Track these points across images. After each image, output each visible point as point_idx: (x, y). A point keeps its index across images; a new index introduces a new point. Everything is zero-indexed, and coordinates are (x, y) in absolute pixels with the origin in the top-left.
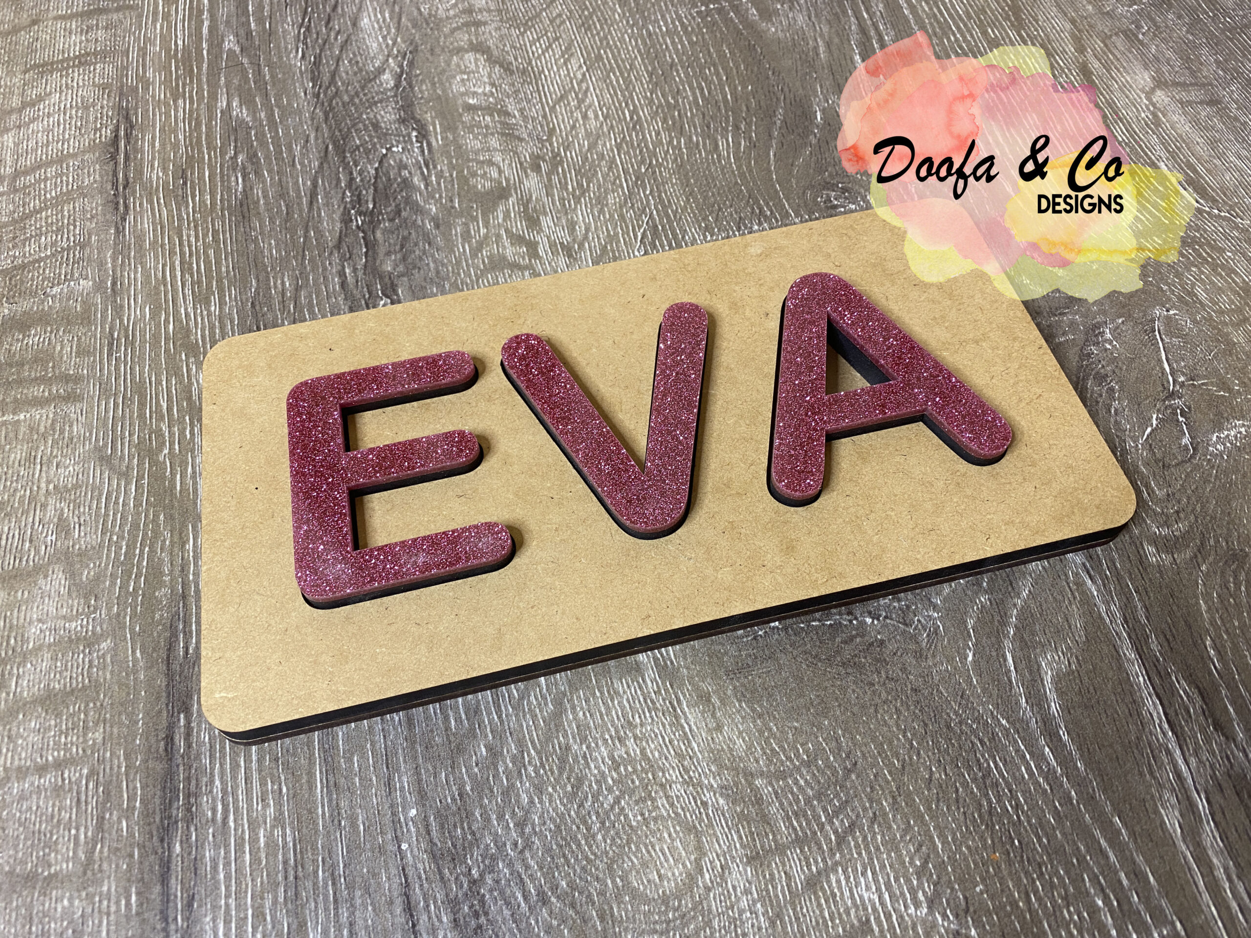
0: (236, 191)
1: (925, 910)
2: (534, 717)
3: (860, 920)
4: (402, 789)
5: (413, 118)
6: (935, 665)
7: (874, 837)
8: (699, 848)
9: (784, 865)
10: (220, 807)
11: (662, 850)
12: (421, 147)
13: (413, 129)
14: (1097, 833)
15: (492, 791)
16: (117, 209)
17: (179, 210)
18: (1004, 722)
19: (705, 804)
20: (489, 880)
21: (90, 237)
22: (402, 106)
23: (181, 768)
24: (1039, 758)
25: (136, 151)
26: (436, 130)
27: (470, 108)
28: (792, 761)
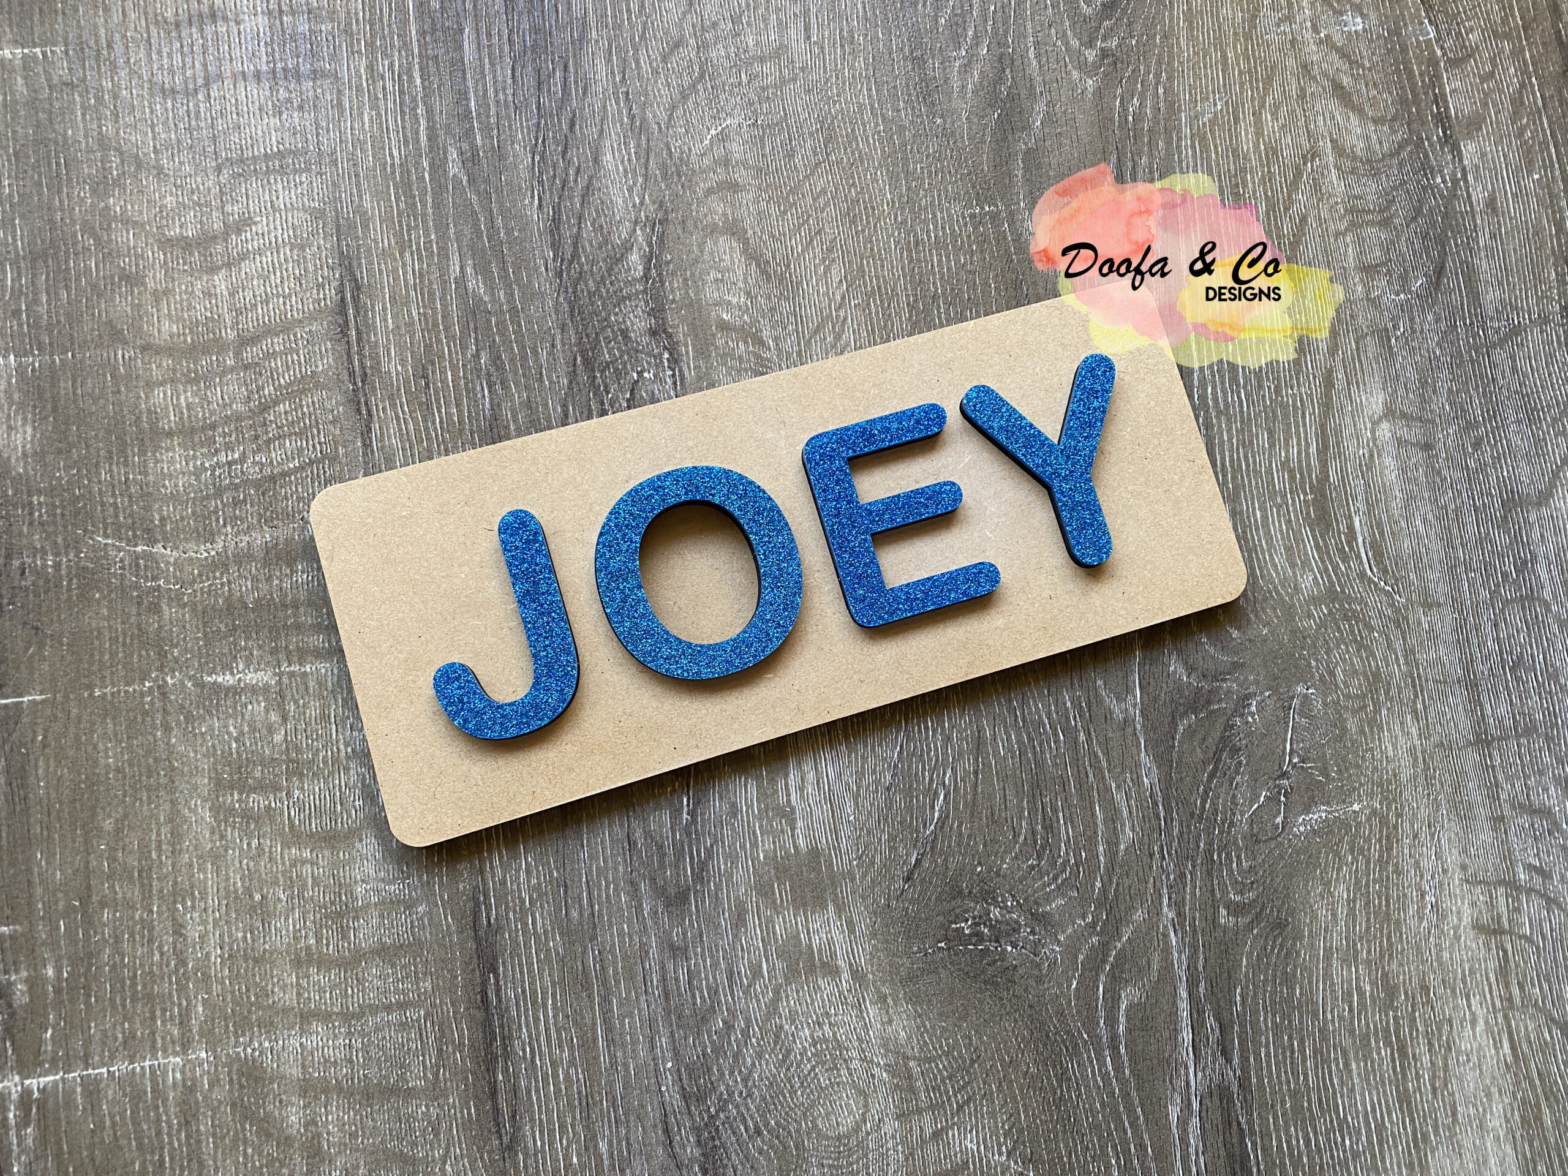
0: (483, 405)
1: (1004, 1158)
2: (758, 1001)
3: (962, 1161)
4: (661, 1046)
5: (665, 331)
6: (1048, 989)
7: (981, 1108)
8: (866, 1106)
9: (920, 1121)
10: (528, 1049)
11: (841, 1105)
12: (673, 376)
13: (665, 348)
14: (1125, 1118)
15: (725, 1053)
16: (359, 411)
17: (425, 421)
18: (1085, 1036)
19: (873, 1076)
20: (722, 1116)
21: (336, 448)
22: (652, 309)
23: (496, 1017)
24: (1102, 1063)
25: (367, 326)
26: (688, 351)
27: (724, 326)
28: (936, 1051)
